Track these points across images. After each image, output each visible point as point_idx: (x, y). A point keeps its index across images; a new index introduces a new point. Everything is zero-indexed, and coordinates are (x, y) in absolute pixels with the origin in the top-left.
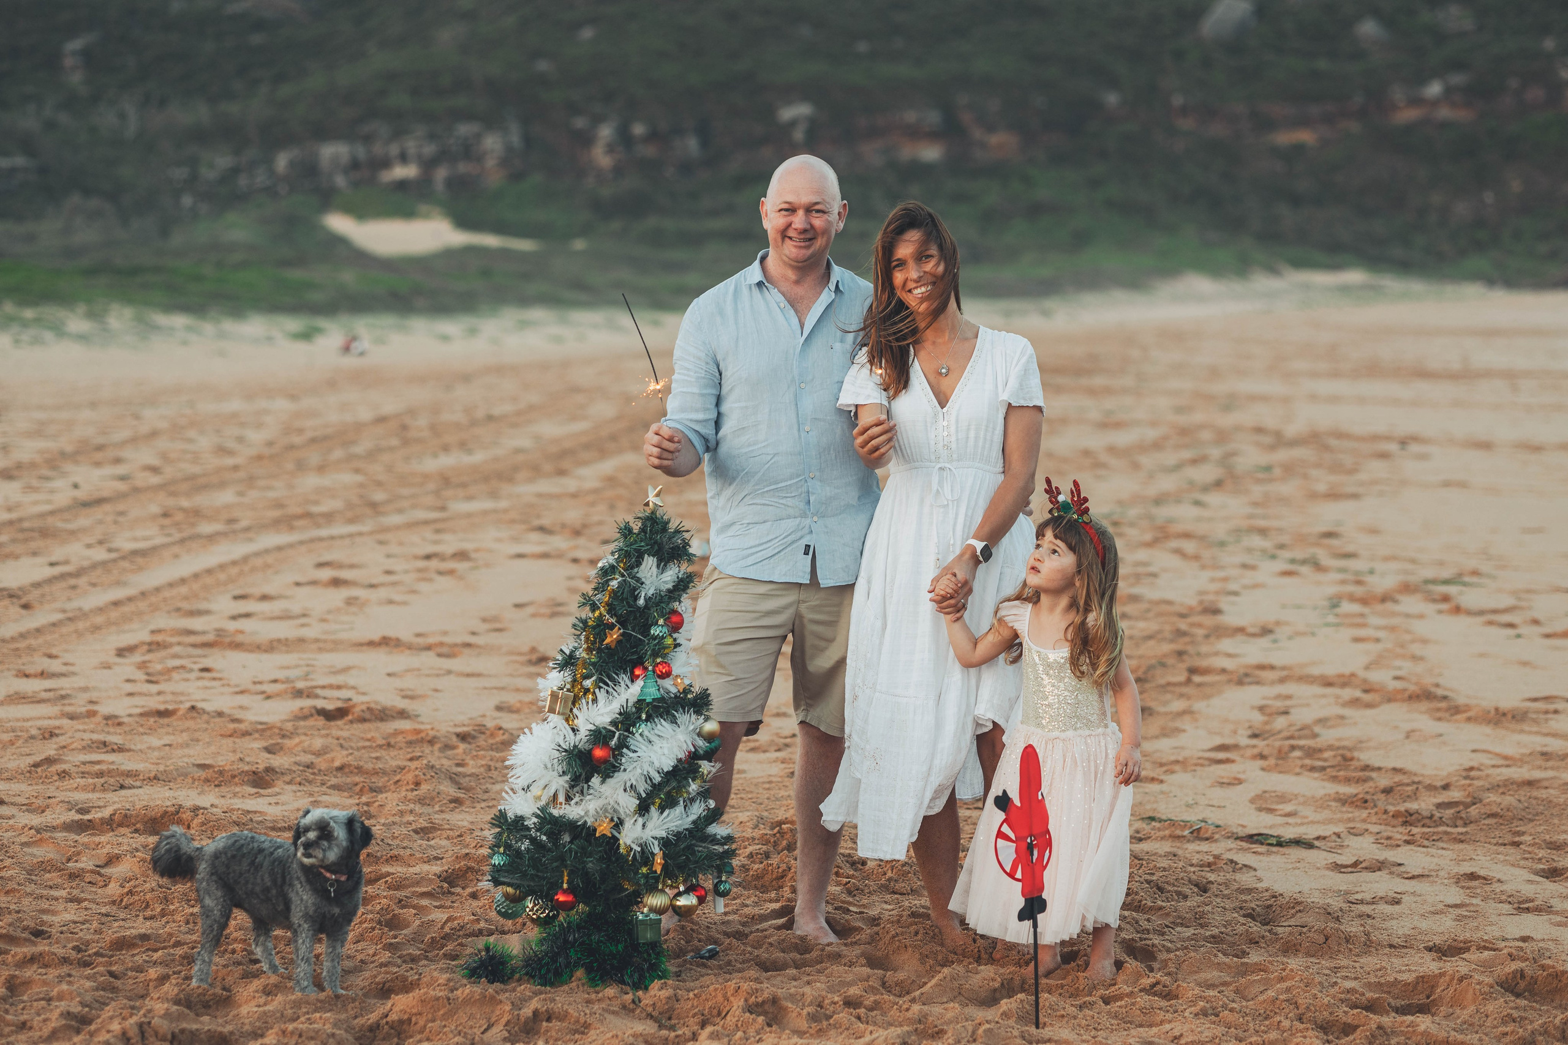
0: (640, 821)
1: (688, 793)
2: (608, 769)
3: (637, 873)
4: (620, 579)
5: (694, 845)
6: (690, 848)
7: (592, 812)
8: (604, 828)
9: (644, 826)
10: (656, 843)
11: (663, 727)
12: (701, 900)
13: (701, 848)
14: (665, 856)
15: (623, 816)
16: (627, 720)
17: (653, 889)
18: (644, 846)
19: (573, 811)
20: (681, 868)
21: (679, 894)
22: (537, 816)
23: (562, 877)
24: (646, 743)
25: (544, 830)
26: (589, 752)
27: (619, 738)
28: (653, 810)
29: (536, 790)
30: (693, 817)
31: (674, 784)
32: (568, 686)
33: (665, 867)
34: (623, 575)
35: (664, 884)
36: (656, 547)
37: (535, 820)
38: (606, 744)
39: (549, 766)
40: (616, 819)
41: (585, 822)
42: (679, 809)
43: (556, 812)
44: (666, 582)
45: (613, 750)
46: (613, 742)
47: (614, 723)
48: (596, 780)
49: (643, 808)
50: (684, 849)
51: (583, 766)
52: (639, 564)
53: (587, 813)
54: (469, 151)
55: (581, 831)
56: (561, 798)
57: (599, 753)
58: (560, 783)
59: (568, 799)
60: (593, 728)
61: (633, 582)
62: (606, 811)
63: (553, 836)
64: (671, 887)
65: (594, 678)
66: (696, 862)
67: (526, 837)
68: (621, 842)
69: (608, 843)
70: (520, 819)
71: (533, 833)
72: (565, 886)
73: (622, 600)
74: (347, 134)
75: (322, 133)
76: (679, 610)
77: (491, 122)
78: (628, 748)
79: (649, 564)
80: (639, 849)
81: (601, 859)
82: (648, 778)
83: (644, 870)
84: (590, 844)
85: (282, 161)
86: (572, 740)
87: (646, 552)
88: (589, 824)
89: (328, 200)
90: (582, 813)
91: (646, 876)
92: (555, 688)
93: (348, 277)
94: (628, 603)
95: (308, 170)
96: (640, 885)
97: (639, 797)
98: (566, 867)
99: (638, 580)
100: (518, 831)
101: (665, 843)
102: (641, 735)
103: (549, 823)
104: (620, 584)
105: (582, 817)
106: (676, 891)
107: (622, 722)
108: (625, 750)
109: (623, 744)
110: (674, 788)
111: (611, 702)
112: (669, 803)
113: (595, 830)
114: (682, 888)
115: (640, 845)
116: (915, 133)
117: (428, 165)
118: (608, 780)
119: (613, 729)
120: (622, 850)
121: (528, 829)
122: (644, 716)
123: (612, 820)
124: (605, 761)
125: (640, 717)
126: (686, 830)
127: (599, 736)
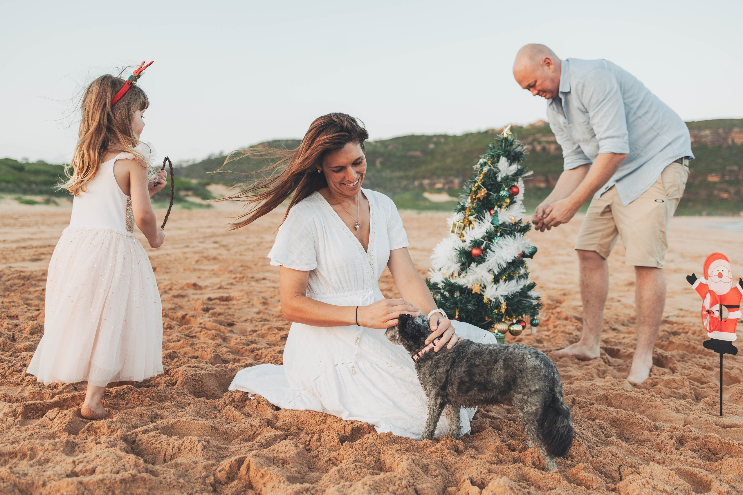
0: (495, 286)
1: (519, 273)
2: (480, 260)
3: (492, 312)
4: (489, 168)
5: (521, 300)
6: (519, 301)
7: (471, 281)
8: (476, 289)
9: (496, 289)
10: (502, 298)
11: (509, 239)
12: (524, 327)
13: (525, 302)
14: (507, 305)
15: (486, 284)
16: (490, 237)
17: (500, 321)
18: (496, 299)
19: (462, 281)
20: (515, 311)
21: (513, 324)
22: (443, 282)
23: (455, 313)
24: (500, 248)
25: (446, 289)
26: (471, 252)
27: (486, 245)
28: (501, 281)
29: (444, 270)
30: (522, 287)
31: (513, 269)
32: (462, 221)
33: (506, 310)
34: (490, 166)
35: (506, 320)
36: (507, 153)
37: (443, 284)
38: (479, 247)
39: (451, 259)
40: (483, 285)
41: (467, 287)
42: (514, 282)
43: (452, 281)
44: (511, 171)
45: (483, 250)
46: (483, 247)
47: (483, 238)
48: (473, 265)
49: (496, 280)
50: (516, 302)
51: (467, 258)
52: (498, 161)
53: (469, 281)
54: (452, 182)
55: (464, 291)
56: (456, 274)
57: (475, 252)
58: (456, 267)
59: (459, 274)
60: (473, 239)
61: (495, 170)
62: (478, 280)
63: (451, 292)
64: (509, 320)
65: (474, 216)
66: (523, 309)
67: (439, 292)
68: (485, 297)
69: (478, 297)
70: (436, 284)
71: (442, 291)
72: (457, 317)
73: (489, 178)
74: (429, 178)
75: (424, 178)
76: (518, 186)
77: (457, 176)
78: (490, 249)
79: (503, 162)
80: (494, 300)
81: (474, 305)
82: (499, 265)
83: (496, 311)
84: (469, 297)
85: (417, 183)
86: (462, 245)
87: (502, 155)
88: (468, 288)
89: (424, 190)
90: (466, 282)
91: (498, 314)
92: (455, 221)
93: (427, 204)
94: (492, 180)
95: (421, 186)
96: (493, 318)
97: (495, 275)
98: (458, 308)
99: (498, 168)
100: (435, 289)
101: (507, 298)
102: (497, 243)
103: (449, 285)
104: (489, 170)
105: (465, 284)
106: (511, 323)
107: (487, 237)
108: (488, 250)
109: (488, 247)
110: (512, 271)
111: (481, 228)
112: (510, 278)
113: (472, 290)
114: (515, 321)
115: (495, 298)
116: (540, 181)
117: (444, 184)
118: (479, 266)
119: (483, 240)
120: (485, 300)
121: (439, 288)
122: (499, 234)
123: (481, 286)
124: (479, 256)
125: (496, 235)
126: (518, 292)
127: (476, 244)
